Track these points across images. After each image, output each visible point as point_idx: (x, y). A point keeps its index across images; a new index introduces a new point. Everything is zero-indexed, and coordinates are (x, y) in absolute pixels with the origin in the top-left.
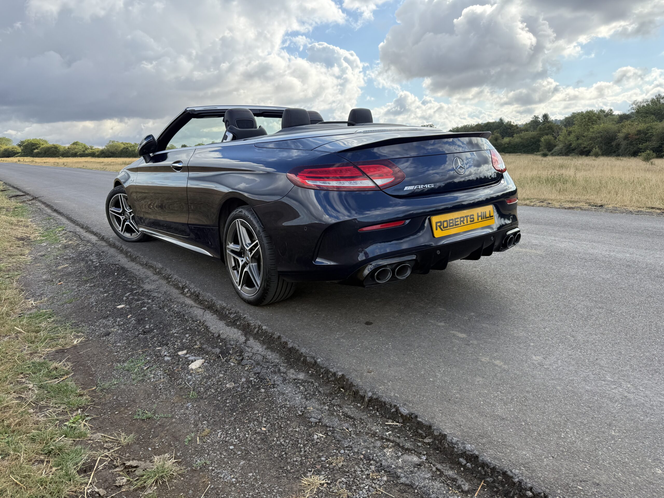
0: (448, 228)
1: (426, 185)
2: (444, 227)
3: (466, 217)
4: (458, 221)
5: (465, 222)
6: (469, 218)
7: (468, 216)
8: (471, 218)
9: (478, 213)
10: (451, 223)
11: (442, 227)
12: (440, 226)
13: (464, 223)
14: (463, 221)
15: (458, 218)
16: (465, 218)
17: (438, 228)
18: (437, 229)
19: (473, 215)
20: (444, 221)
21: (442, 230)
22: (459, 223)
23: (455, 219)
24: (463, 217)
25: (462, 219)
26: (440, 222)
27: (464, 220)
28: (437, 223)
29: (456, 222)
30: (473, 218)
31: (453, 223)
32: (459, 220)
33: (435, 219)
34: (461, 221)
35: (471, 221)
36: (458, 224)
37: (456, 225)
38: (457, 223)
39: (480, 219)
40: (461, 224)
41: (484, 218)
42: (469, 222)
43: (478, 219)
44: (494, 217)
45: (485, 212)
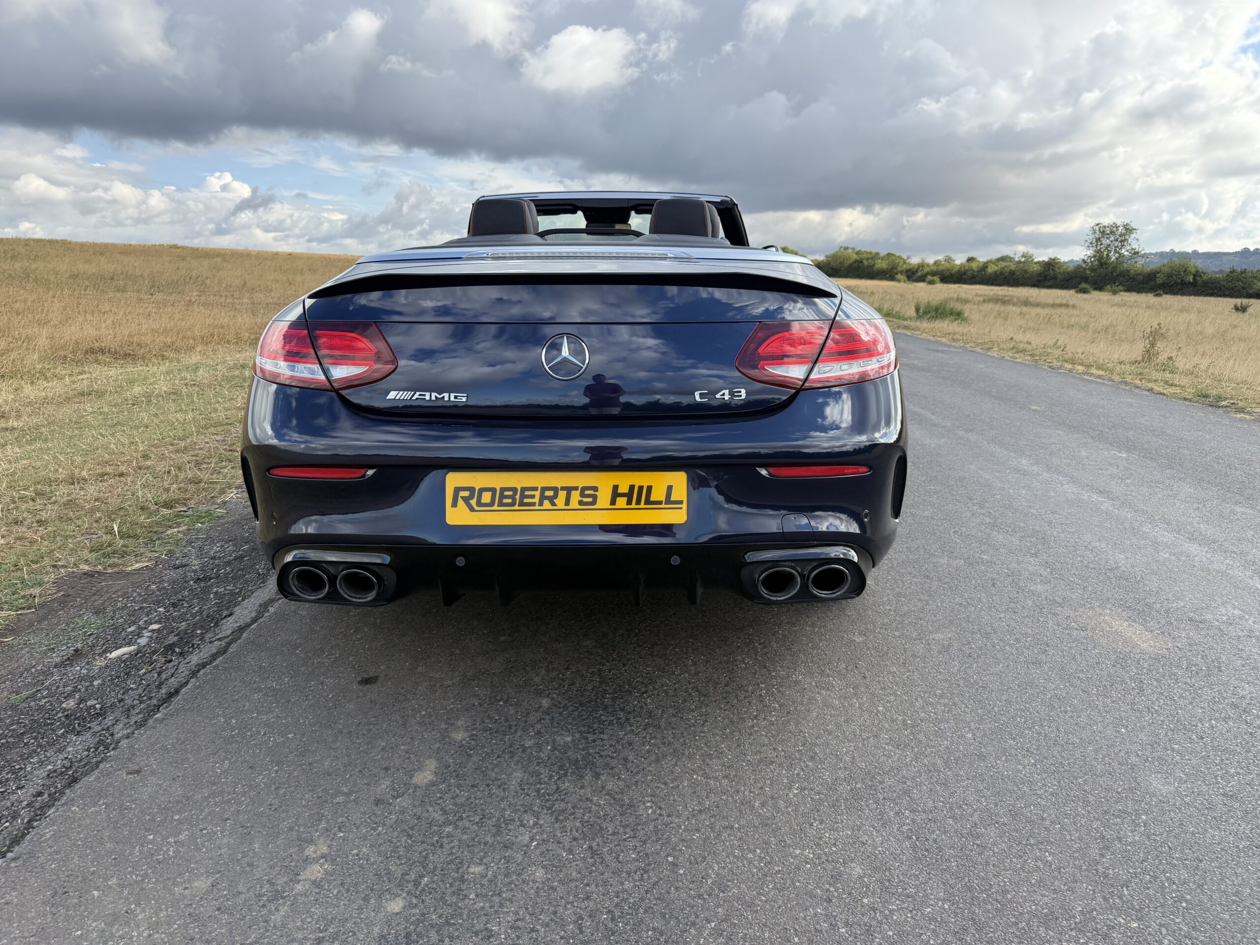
0: (495, 507)
1: (446, 395)
2: (479, 503)
3: (563, 489)
4: (533, 497)
5: (560, 501)
6: (575, 496)
7: (576, 488)
8: (582, 495)
9: (616, 488)
10: (508, 497)
11: (473, 502)
12: (466, 500)
13: (554, 504)
14: (552, 500)
15: (535, 489)
16: (562, 495)
17: (460, 501)
18: (455, 504)
19: (595, 489)
20: (482, 490)
21: (472, 509)
22: (536, 500)
23: (524, 489)
24: (555, 490)
25: (549, 493)
26: (471, 490)
27: (556, 496)
28: (457, 490)
29: (523, 496)
30: (595, 498)
31: (513, 497)
32: (537, 494)
33: (454, 480)
34: (543, 498)
35: (581, 503)
36: (533, 504)
37: (523, 504)
38: (526, 500)
39: (621, 502)
40: (541, 504)
41: (638, 502)
42: (574, 503)
43: (613, 502)
44: (684, 506)
45: (650, 488)
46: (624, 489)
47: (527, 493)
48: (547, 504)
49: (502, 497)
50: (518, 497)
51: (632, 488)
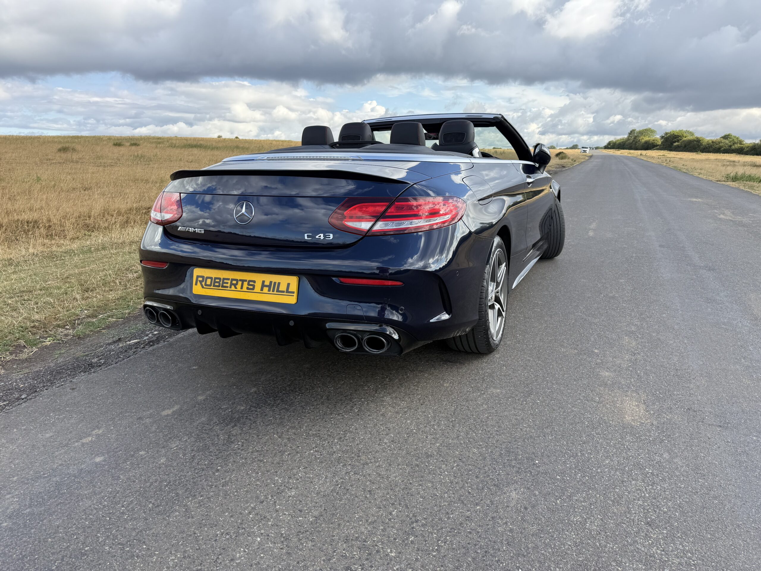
0: (212, 287)
1: (197, 230)
2: (206, 285)
3: (240, 280)
4: (227, 283)
5: (239, 286)
6: (245, 284)
7: (246, 281)
8: (249, 284)
9: (263, 282)
10: (217, 282)
11: (203, 283)
12: (201, 282)
13: (236, 288)
14: (235, 285)
15: (228, 279)
16: (240, 283)
17: (199, 283)
18: (196, 284)
19: (254, 282)
20: (207, 278)
21: (203, 287)
22: (229, 285)
23: (224, 279)
24: (237, 280)
25: (234, 282)
26: (203, 277)
27: (237, 284)
28: (198, 277)
29: (223, 283)
30: (254, 286)
31: (219, 283)
32: (229, 282)
33: (198, 272)
34: (232, 284)
35: (248, 288)
36: (227, 287)
37: (223, 286)
38: (225, 285)
39: (266, 290)
40: (231, 287)
41: (273, 291)
42: (245, 289)
43: (262, 290)
44: (295, 295)
45: (279, 284)
46: (267, 283)
47: (225, 281)
48: (233, 288)
49: (215, 282)
50: (221, 283)
51: (271, 282)
